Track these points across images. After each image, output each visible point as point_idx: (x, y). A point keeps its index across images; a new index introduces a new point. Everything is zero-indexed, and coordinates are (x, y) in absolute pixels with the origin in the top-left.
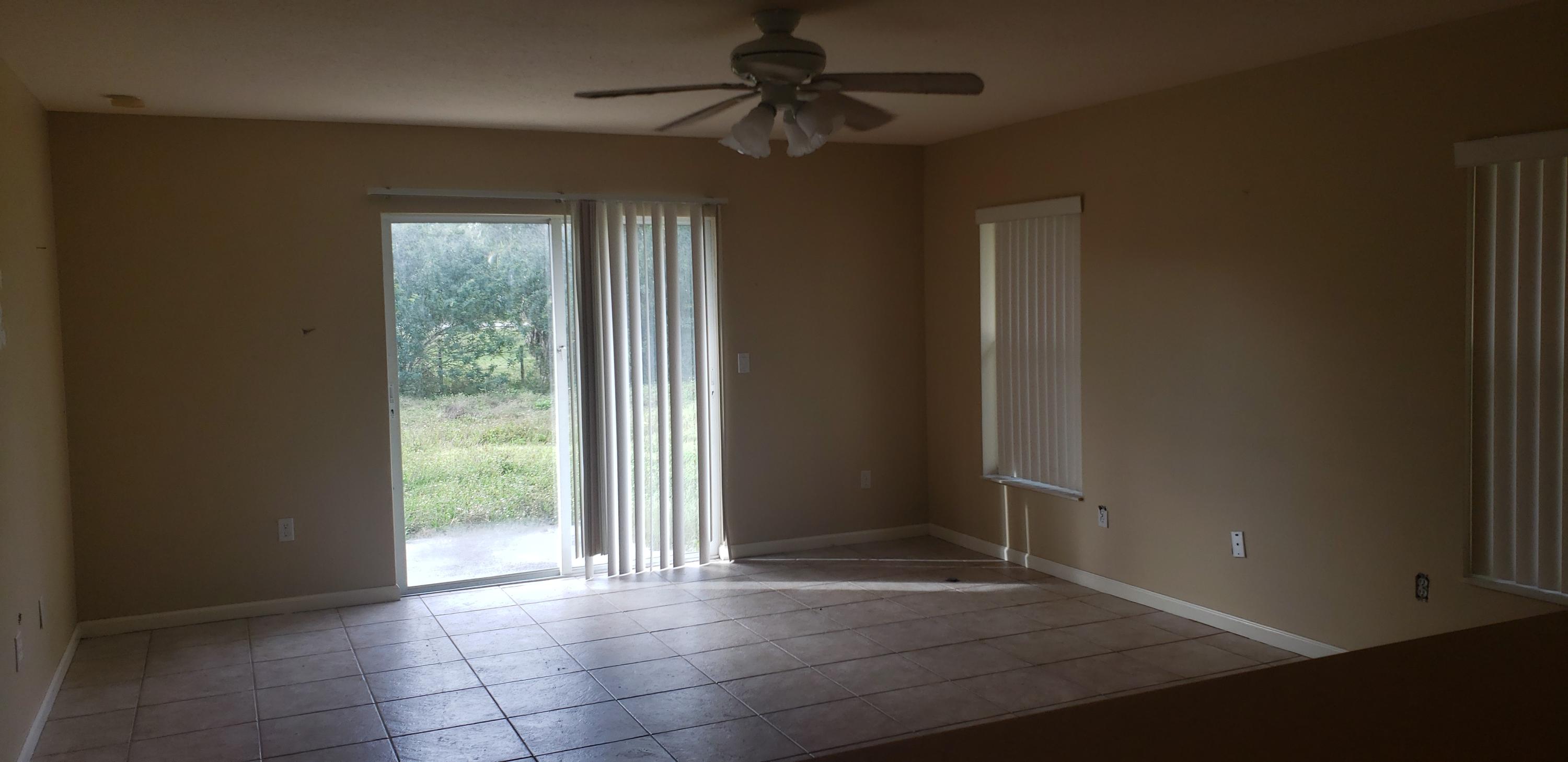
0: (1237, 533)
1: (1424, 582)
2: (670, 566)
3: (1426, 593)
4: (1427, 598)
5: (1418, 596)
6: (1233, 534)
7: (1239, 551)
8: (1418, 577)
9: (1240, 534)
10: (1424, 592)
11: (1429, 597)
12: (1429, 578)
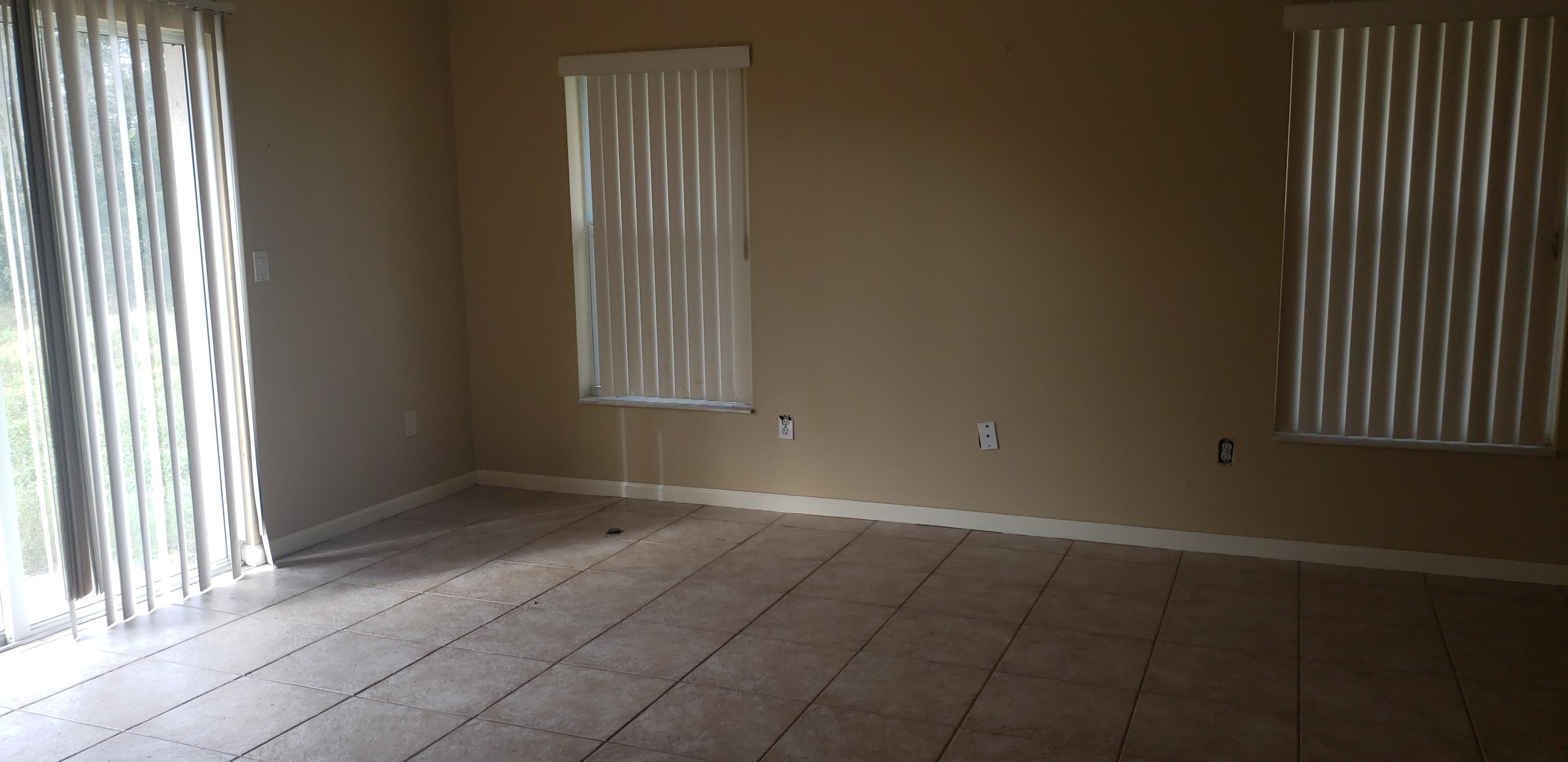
0: (988, 424)
1: (1229, 446)
2: (194, 590)
3: (1230, 456)
4: (1230, 461)
5: (1220, 460)
6: (981, 427)
7: (989, 443)
8: (1222, 442)
9: (992, 425)
10: (1228, 456)
11: (1233, 460)
12: (1233, 442)
